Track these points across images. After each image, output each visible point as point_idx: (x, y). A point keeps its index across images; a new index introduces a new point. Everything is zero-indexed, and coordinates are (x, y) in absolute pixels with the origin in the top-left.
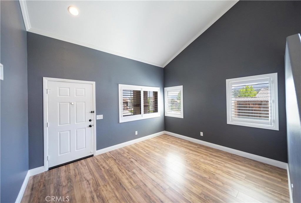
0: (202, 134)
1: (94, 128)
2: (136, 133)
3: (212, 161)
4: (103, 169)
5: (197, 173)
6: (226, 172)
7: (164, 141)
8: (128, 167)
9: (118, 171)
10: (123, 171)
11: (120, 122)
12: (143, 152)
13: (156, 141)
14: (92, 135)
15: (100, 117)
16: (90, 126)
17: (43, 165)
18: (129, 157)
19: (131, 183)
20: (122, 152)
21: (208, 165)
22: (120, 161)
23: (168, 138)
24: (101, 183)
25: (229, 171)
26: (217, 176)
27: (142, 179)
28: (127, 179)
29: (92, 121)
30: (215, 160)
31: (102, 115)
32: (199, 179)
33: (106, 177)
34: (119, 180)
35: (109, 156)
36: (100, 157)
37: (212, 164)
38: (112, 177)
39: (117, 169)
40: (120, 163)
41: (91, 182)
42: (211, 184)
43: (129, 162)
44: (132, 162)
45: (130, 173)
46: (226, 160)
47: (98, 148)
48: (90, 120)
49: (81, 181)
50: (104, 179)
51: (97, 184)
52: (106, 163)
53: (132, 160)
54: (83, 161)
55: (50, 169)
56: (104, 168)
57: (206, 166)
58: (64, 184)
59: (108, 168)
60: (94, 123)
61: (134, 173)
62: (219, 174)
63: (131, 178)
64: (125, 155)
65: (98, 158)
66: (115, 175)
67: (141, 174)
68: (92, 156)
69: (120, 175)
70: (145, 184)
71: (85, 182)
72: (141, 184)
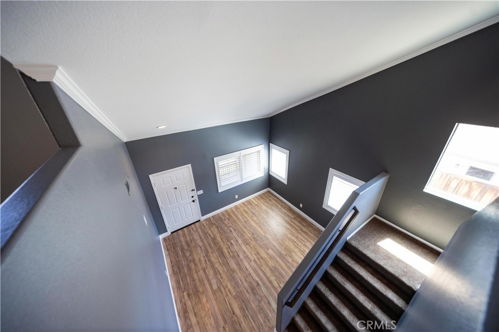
0: (301, 205)
1: (197, 201)
2: (237, 197)
3: (297, 238)
4: (209, 237)
5: (279, 249)
6: (302, 251)
7: (264, 204)
8: (228, 236)
9: (220, 240)
10: (224, 241)
11: (219, 192)
12: (242, 219)
13: (257, 203)
14: (196, 207)
15: (201, 192)
16: (194, 201)
17: (167, 231)
18: (229, 225)
19: (229, 253)
20: (223, 218)
21: (292, 242)
22: (222, 229)
23: (270, 200)
24: (210, 250)
25: (304, 250)
26: (293, 254)
27: (237, 250)
28: (227, 249)
29: (194, 197)
30: (300, 237)
31: (202, 191)
32: (277, 255)
33: (212, 245)
34: (221, 249)
35: (213, 222)
36: (204, 222)
37: (296, 241)
38: (216, 245)
39: (219, 238)
40: (222, 232)
41: (203, 248)
42: (284, 259)
43: (228, 231)
44: (231, 231)
45: (229, 244)
46: (310, 238)
47: (202, 215)
48: (193, 197)
49: (196, 247)
50: (211, 247)
51: (207, 252)
52: (211, 229)
53: (231, 229)
54: (193, 226)
55: (172, 233)
56: (210, 235)
57: (289, 243)
58: (186, 248)
59: (213, 236)
60: (196, 198)
61: (232, 244)
62: (295, 252)
63: (229, 248)
64: (226, 223)
65: (204, 223)
66: (218, 244)
67: (237, 245)
68: (199, 221)
69: (222, 244)
70: (238, 255)
71: (199, 248)
72: (236, 254)
